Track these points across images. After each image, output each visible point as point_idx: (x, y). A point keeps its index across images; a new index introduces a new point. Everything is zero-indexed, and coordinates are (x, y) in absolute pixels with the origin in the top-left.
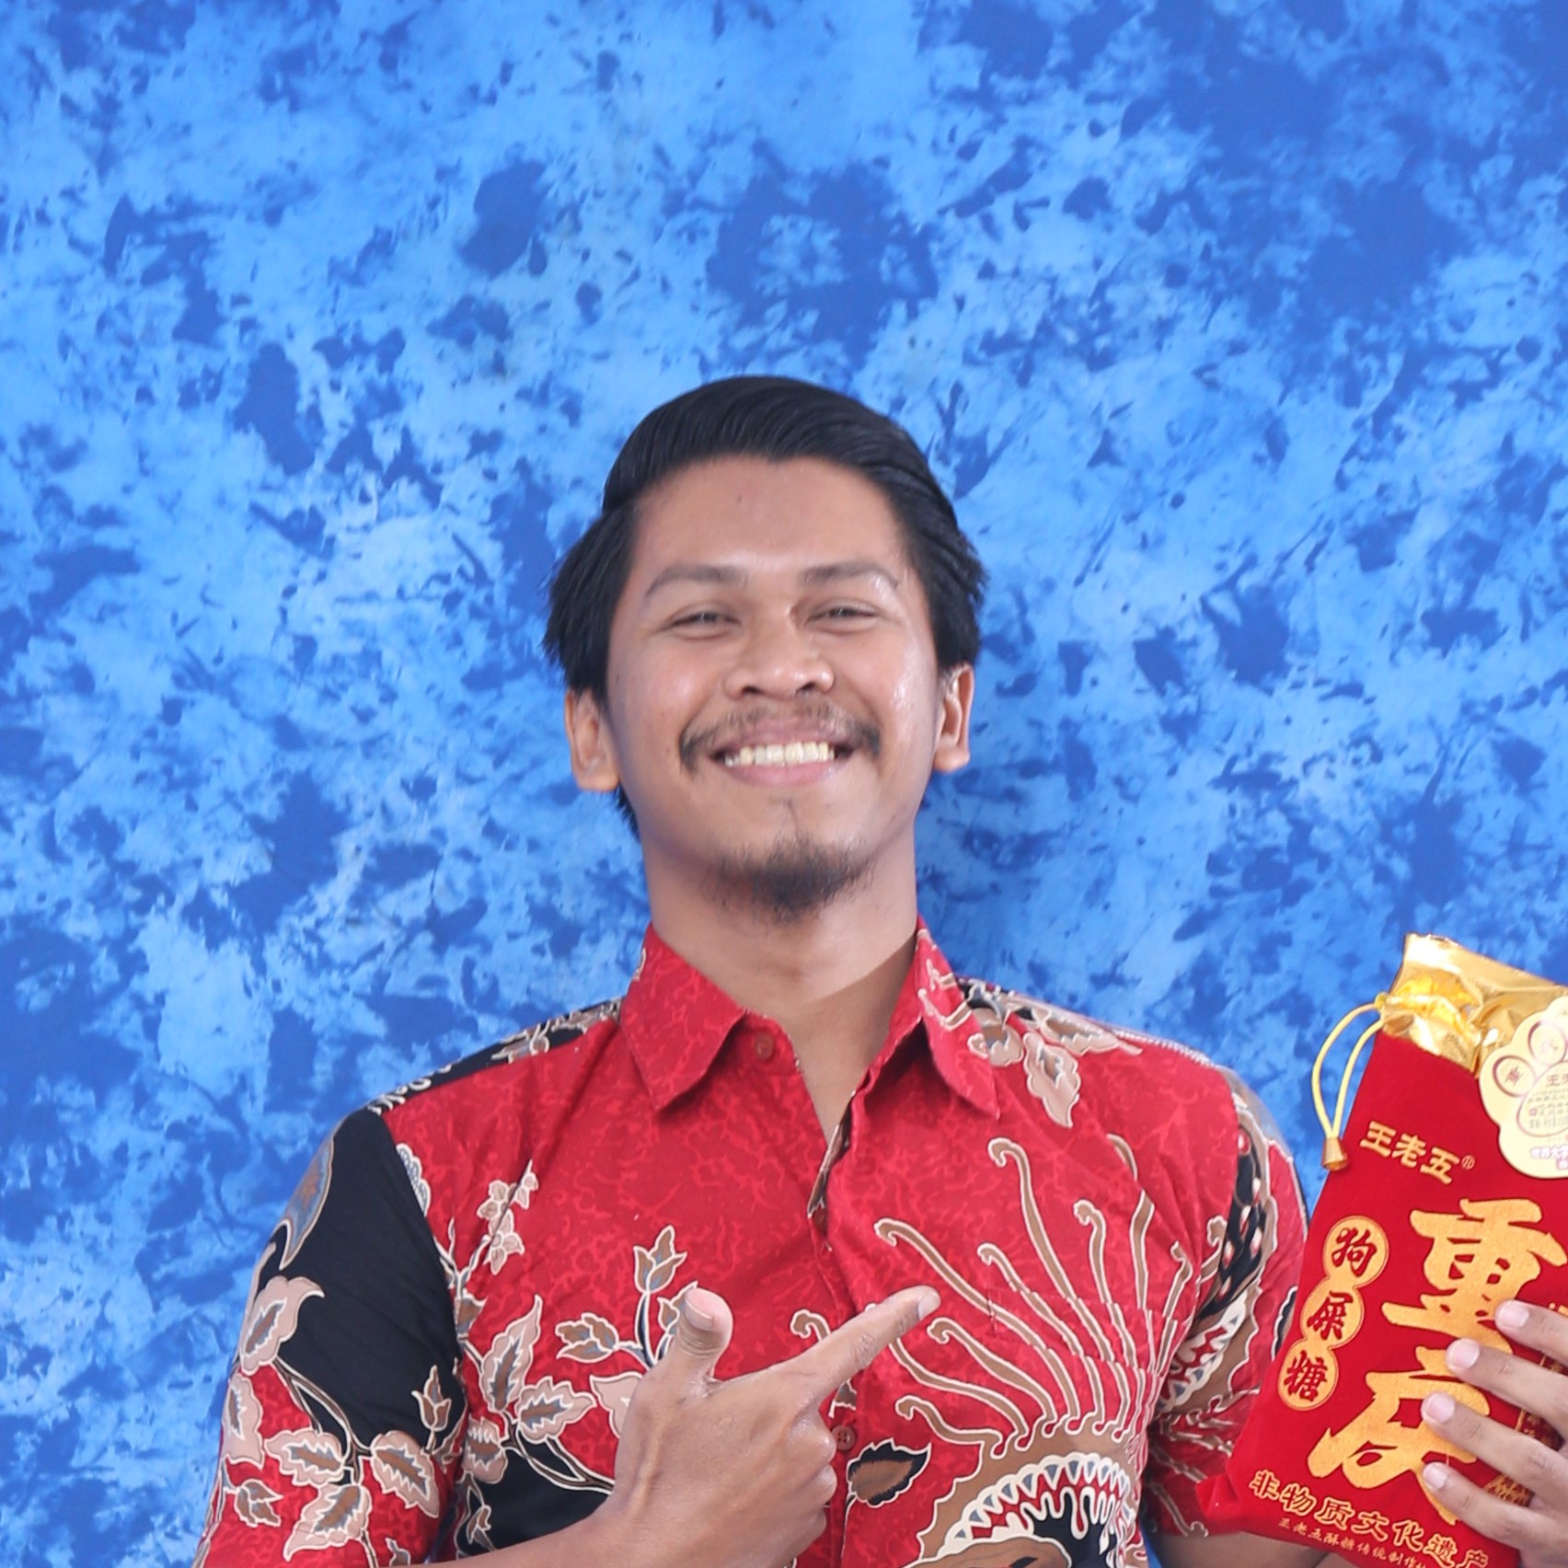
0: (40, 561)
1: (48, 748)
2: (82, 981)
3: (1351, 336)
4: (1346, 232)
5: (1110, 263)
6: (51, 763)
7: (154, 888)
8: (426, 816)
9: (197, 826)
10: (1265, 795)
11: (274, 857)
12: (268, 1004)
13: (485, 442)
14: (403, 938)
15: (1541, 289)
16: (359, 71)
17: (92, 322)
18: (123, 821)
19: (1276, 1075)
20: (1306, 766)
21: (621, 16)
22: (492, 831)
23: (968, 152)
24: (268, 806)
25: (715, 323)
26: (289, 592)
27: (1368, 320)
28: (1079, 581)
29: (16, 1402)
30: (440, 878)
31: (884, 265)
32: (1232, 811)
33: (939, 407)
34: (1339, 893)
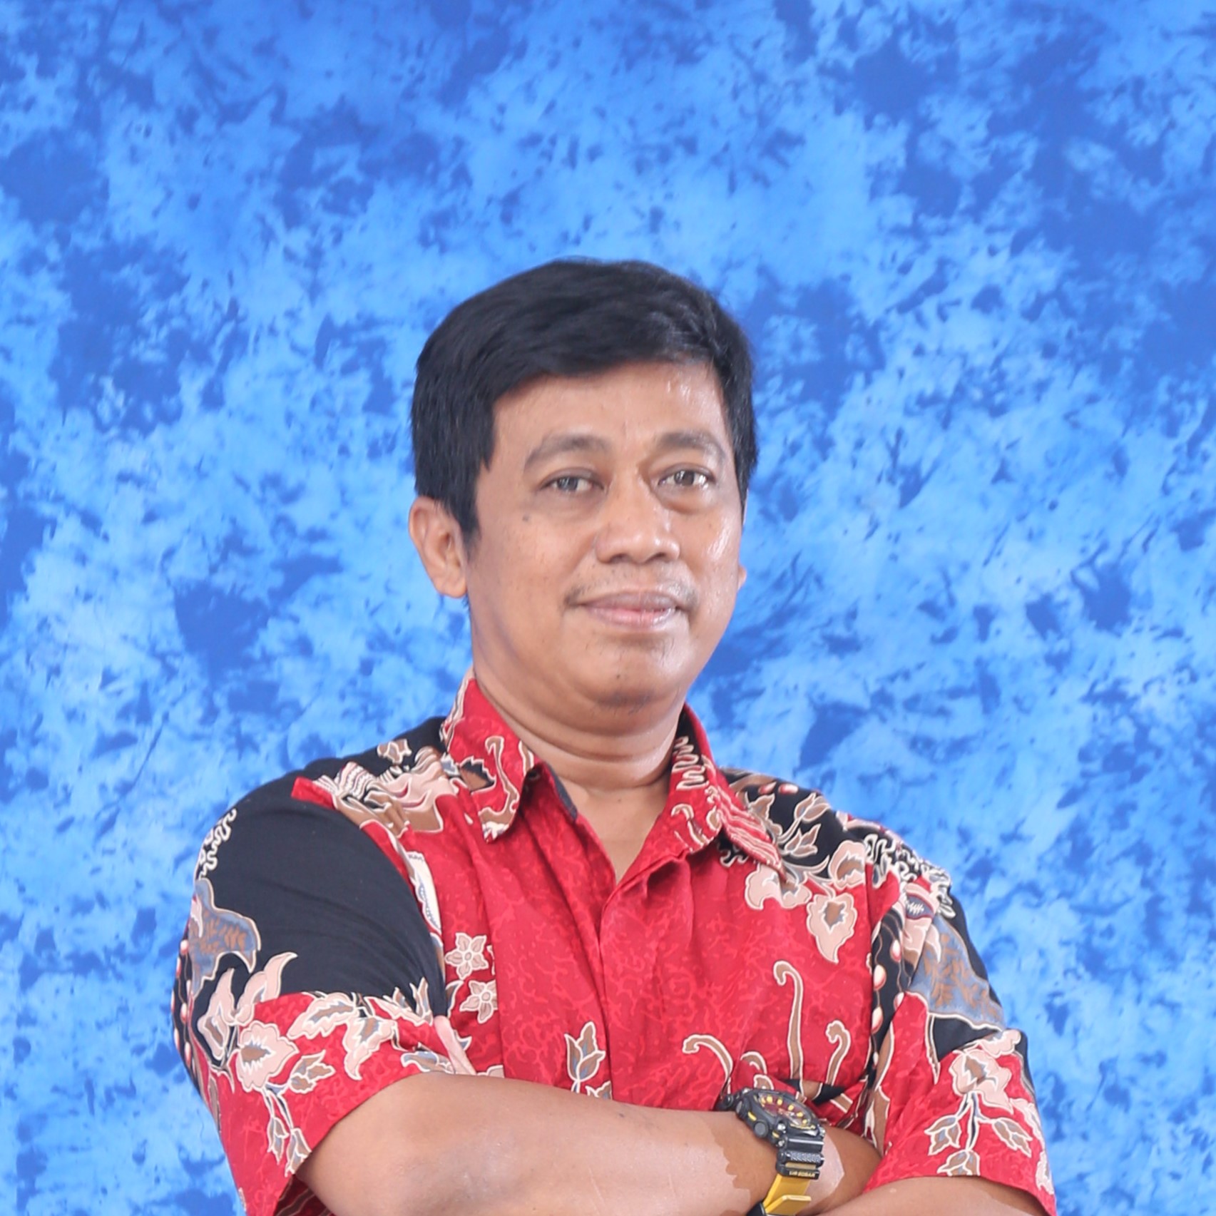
0: (276, 566)
1: (282, 695)
3: (1171, 389)
4: (1166, 317)
5: (1004, 343)
6: (285, 705)
10: (1118, 707)
16: (486, 224)
17: (306, 403)
19: (1127, 900)
20: (1146, 686)
21: (665, 182)
23: (905, 269)
27: (1182, 377)
28: (986, 563)
31: (849, 349)
32: (1095, 718)
33: (888, 445)
34: (1170, 773)
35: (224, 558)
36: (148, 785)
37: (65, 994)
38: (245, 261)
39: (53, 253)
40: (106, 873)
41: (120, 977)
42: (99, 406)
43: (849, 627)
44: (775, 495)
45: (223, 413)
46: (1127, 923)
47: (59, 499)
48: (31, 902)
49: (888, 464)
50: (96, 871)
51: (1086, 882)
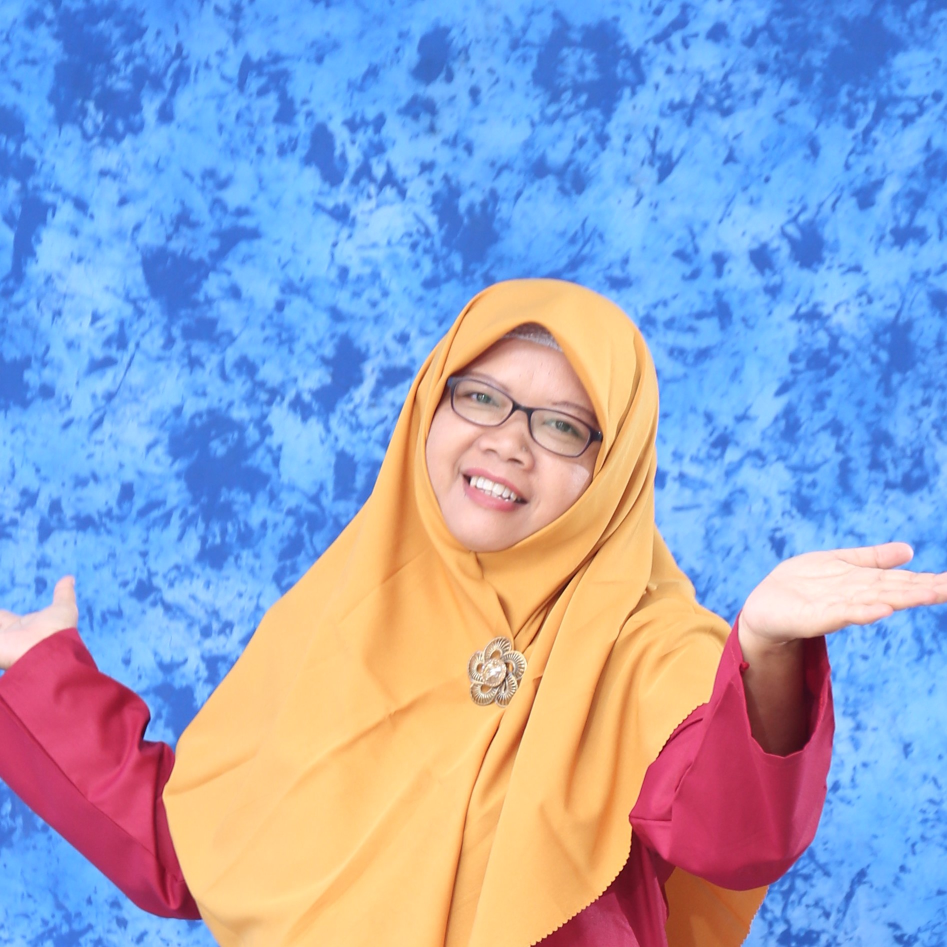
0: (214, 235)
1: (220, 327)
2: (242, 440)
3: (850, 94)
4: (845, 42)
5: (730, 63)
6: (222, 334)
7: (275, 394)
8: (405, 352)
9: (294, 362)
10: (816, 323)
11: (333, 376)
12: (333, 448)
13: (427, 167)
15: (942, 66)
17: (233, 117)
18: (258, 362)
19: (826, 461)
20: (836, 308)
23: (658, 12)
24: (329, 351)
25: (537, 104)
26: (335, 245)
27: (858, 85)
28: (720, 221)
29: (217, 648)
31: (619, 70)
32: (800, 331)
33: (648, 139)
34: (854, 370)
35: (177, 229)
36: (126, 394)
37: (71, 544)
38: (187, 15)
39: (49, 12)
40: (98, 457)
41: (109, 532)
42: (85, 122)
43: (623, 269)
44: (569, 176)
45: (173, 126)
46: (827, 477)
47: (57, 189)
48: (45, 480)
49: (649, 152)
50: (90, 456)
51: (796, 449)
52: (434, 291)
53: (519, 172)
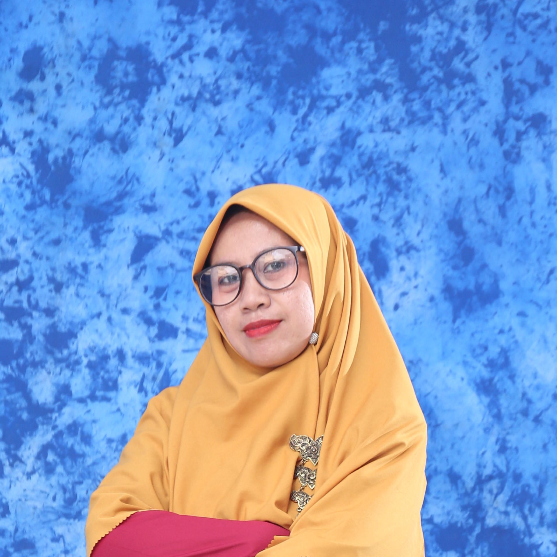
3: (294, 93)
4: (291, 61)
5: (219, 73)
8: (14, 250)
13: (28, 134)
14: (8, 288)
15: (352, 76)
22: (35, 254)
23: (174, 39)
25: (98, 95)
27: (299, 88)
28: (213, 171)
30: (19, 269)
31: (150, 75)
33: (168, 119)
43: (152, 201)
44: (118, 142)
49: (168, 127)
52: (32, 212)
53: (87, 138)
